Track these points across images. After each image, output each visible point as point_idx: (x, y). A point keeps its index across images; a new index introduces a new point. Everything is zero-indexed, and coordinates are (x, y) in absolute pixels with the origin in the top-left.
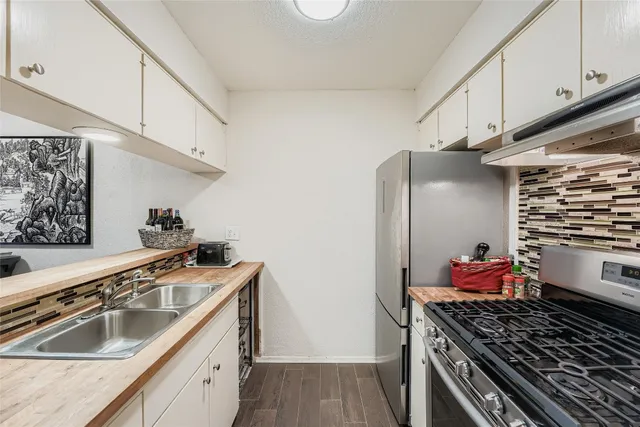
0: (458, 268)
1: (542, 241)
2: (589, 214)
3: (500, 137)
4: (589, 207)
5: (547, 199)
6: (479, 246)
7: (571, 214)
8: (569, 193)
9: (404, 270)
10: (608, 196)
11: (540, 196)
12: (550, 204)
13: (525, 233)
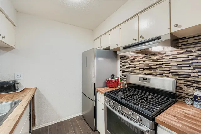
0: (109, 82)
1: (126, 73)
2: (135, 67)
3: (119, 47)
4: (135, 65)
5: (126, 63)
6: (112, 76)
7: (131, 67)
8: (131, 62)
9: (95, 84)
10: (138, 63)
11: (125, 63)
12: (127, 65)
13: (122, 72)
